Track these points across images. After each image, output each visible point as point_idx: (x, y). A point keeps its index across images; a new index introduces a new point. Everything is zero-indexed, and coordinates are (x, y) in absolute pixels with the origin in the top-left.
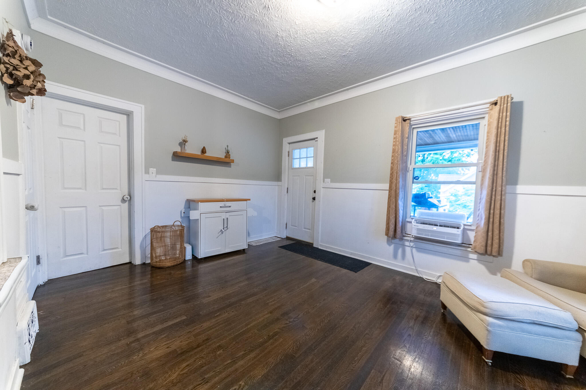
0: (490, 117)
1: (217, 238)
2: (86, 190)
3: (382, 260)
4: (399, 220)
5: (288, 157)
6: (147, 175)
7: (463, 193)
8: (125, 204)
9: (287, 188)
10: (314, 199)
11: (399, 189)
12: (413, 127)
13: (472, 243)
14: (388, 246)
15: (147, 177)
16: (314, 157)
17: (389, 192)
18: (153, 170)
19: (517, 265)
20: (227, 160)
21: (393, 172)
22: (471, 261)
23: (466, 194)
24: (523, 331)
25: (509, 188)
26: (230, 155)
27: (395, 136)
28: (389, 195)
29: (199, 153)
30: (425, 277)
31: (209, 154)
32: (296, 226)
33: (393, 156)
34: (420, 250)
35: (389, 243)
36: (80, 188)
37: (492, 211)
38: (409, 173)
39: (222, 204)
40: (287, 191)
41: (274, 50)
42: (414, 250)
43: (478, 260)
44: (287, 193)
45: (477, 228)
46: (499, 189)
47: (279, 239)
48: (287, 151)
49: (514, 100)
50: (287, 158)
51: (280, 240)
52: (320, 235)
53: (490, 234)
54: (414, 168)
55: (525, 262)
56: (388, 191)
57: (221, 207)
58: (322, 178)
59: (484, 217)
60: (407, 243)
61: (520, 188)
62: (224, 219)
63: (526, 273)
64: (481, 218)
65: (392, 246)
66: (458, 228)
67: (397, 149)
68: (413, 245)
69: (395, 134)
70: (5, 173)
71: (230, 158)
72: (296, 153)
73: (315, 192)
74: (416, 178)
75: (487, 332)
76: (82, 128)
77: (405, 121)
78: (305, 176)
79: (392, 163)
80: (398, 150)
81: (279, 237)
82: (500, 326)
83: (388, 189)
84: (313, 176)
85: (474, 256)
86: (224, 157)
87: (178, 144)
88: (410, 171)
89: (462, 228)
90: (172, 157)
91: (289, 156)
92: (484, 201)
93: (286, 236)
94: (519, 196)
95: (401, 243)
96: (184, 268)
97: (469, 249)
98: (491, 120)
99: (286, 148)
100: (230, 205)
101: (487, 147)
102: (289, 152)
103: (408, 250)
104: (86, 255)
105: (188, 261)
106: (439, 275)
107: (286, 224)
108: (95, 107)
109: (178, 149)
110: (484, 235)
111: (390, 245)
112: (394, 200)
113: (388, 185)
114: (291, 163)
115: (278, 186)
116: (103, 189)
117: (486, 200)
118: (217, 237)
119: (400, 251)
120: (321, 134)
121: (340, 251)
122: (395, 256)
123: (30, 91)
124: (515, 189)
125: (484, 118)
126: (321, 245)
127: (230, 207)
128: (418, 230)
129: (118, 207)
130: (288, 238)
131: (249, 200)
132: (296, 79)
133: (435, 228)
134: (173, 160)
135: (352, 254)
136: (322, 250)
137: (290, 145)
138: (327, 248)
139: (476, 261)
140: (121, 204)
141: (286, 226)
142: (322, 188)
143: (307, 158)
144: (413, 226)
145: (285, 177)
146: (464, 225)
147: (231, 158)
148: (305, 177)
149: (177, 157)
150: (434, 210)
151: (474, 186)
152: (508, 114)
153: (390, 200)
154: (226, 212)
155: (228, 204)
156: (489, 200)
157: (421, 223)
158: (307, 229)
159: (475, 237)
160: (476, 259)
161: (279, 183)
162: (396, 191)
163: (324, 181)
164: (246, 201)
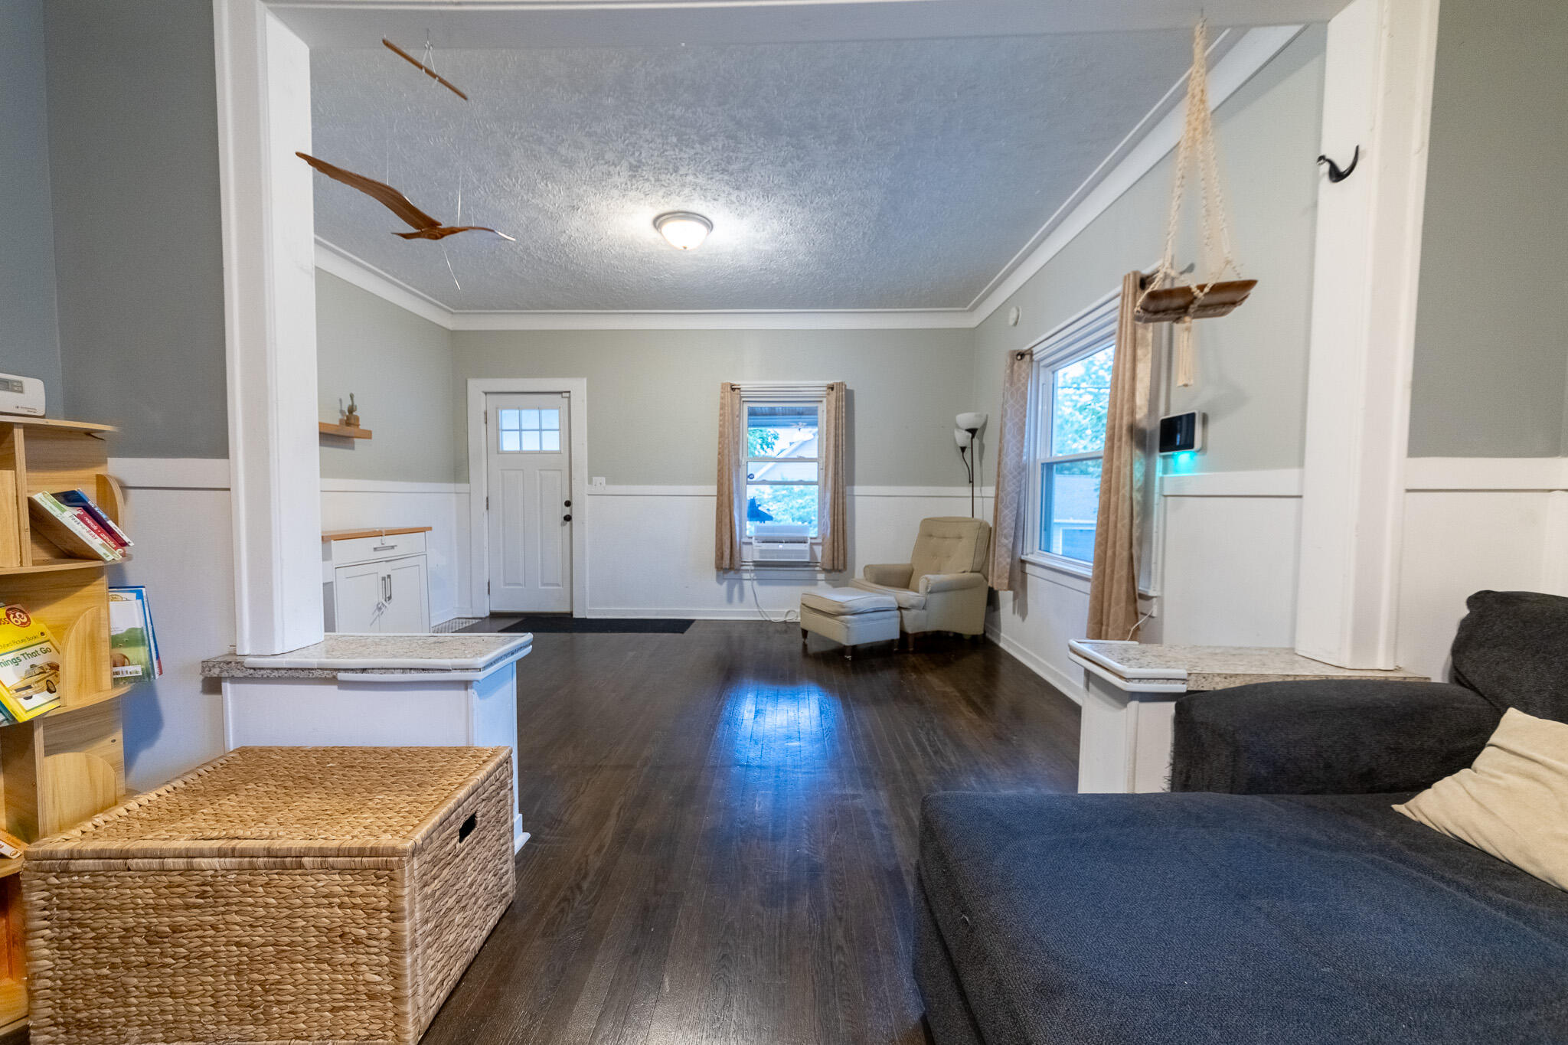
0: (828, 402)
3: (711, 609)
4: (736, 541)
7: (771, 496)
9: (487, 498)
10: (568, 518)
11: (733, 493)
12: (744, 399)
13: (819, 560)
14: (719, 586)
16: (559, 430)
17: (718, 499)
19: (859, 574)
21: (722, 468)
22: (820, 582)
23: (774, 498)
24: (870, 620)
25: (848, 488)
26: (357, 418)
27: (722, 412)
28: (718, 503)
30: (773, 619)
32: (520, 584)
33: (720, 443)
34: (762, 581)
35: (720, 580)
37: (836, 518)
38: (741, 469)
39: (376, 542)
40: (488, 505)
42: (755, 583)
43: (826, 580)
44: (488, 509)
45: (823, 540)
46: (841, 490)
47: (474, 621)
48: (483, 409)
49: (848, 388)
50: (483, 426)
51: (478, 622)
52: (587, 589)
53: (836, 544)
55: (867, 568)
56: (716, 498)
57: (376, 549)
58: (586, 476)
59: (829, 526)
60: (746, 576)
61: (858, 490)
62: (383, 579)
63: (867, 579)
64: (827, 527)
65: (725, 584)
66: (805, 543)
67: (726, 433)
68: (754, 577)
69: (721, 409)
71: (358, 425)
72: (509, 418)
73: (568, 504)
74: (750, 477)
75: (846, 630)
77: (734, 390)
78: (538, 472)
79: (719, 454)
80: (729, 435)
81: (470, 616)
82: (855, 621)
83: (716, 494)
84: (559, 470)
85: (821, 576)
86: (339, 424)
88: (743, 467)
89: (809, 541)
91: (486, 423)
92: (828, 506)
93: (490, 611)
94: (857, 499)
95: (737, 576)
97: (818, 568)
98: (829, 408)
99: (477, 402)
100: (393, 544)
101: (827, 440)
102: (486, 413)
103: (747, 584)
106: (786, 611)
107: (489, 583)
110: (831, 546)
111: (721, 584)
112: (727, 510)
113: (716, 487)
114: (493, 440)
115: (456, 495)
117: (830, 505)
118: (371, 621)
119: (736, 590)
120: (578, 387)
121: (635, 612)
122: (730, 600)
124: (853, 491)
125: (821, 401)
126: (591, 611)
127: (393, 547)
128: (762, 551)
130: (496, 616)
131: (430, 529)
133: (781, 546)
135: (658, 613)
137: (489, 396)
138: (605, 615)
139: (824, 582)
141: (487, 588)
142: (587, 496)
143: (541, 430)
144: (755, 548)
145: (478, 470)
146: (811, 538)
147: (361, 427)
148: (540, 475)
150: (768, 523)
151: (816, 487)
152: (844, 404)
153: (721, 512)
154: (386, 561)
155: (389, 540)
156: (833, 504)
157: (763, 542)
158: (553, 585)
159: (822, 551)
160: (823, 579)
161: (462, 487)
162: (729, 497)
163: (590, 482)
164: (423, 533)
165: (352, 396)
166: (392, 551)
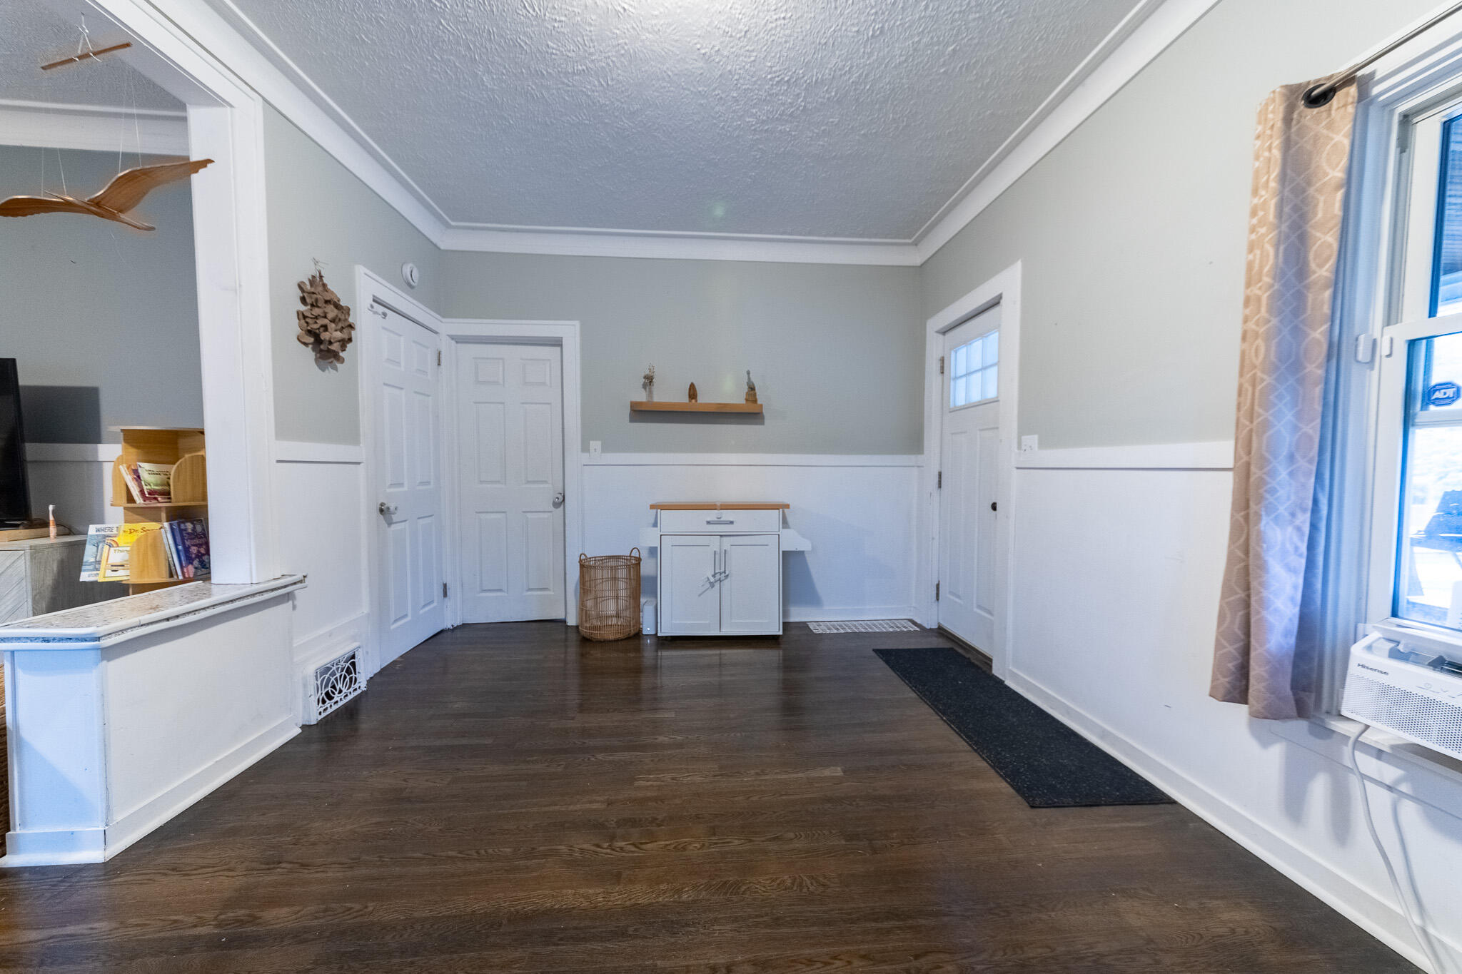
1: (700, 595)
2: (505, 484)
3: (1227, 802)
5: (940, 377)
6: (586, 455)
8: (559, 509)
9: (940, 474)
10: (994, 507)
12: (1403, 106)
14: (1251, 744)
15: (585, 458)
16: (998, 364)
18: (595, 445)
20: (751, 408)
26: (756, 395)
29: (685, 399)
31: (707, 398)
32: (960, 598)
34: (1444, 821)
36: (499, 482)
38: (1375, 373)
39: (712, 515)
40: (940, 482)
41: (735, 95)
42: (1409, 810)
44: (940, 486)
47: (919, 629)
48: (939, 356)
50: (938, 377)
51: (923, 631)
54: (1412, 344)
57: (708, 523)
58: (1015, 434)
62: (715, 552)
65: (1276, 752)
68: (1399, 781)
70: (278, 461)
71: (758, 401)
72: (961, 359)
74: (1438, 395)
76: (501, 382)
77: (1317, 101)
78: (979, 432)
81: (919, 622)
83: (1231, 466)
84: (997, 428)
86: (744, 402)
87: (641, 386)
88: (1385, 360)
90: (630, 414)
91: (943, 373)
93: (938, 623)
95: (1320, 745)
96: (638, 650)
99: (935, 346)
100: (731, 520)
102: (942, 360)
103: (1373, 798)
104: (506, 594)
105: (645, 637)
107: (938, 586)
108: (516, 344)
109: (641, 396)
114: (944, 393)
115: (918, 467)
116: (528, 482)
118: (700, 593)
119: (1319, 789)
120: (1012, 282)
122: (1293, 807)
123: (330, 347)
126: (1014, 676)
127: (732, 523)
128: (1390, 693)
129: (549, 514)
130: (941, 632)
131: (786, 506)
132: (864, 134)
134: (632, 420)
136: (1015, 693)
137: (945, 335)
138: (1027, 691)
140: (552, 508)
141: (936, 592)
142: (1015, 470)
143: (983, 368)
144: (1355, 669)
145: (932, 437)
147: (760, 403)
148: (980, 435)
149: (641, 413)
154: (721, 536)
155: (727, 515)
158: (985, 610)
161: (918, 458)
163: (1019, 447)
164: (777, 511)
165: (748, 373)
166: (731, 525)
